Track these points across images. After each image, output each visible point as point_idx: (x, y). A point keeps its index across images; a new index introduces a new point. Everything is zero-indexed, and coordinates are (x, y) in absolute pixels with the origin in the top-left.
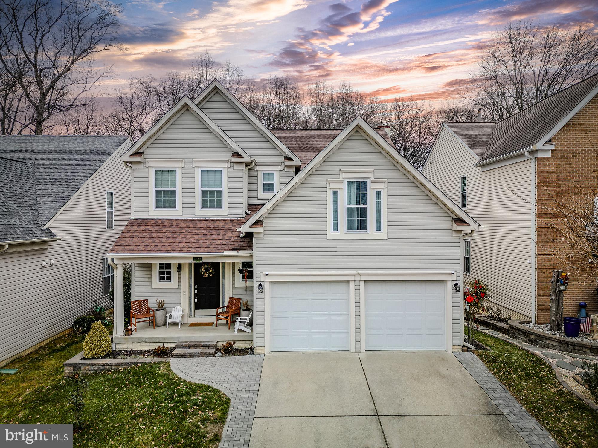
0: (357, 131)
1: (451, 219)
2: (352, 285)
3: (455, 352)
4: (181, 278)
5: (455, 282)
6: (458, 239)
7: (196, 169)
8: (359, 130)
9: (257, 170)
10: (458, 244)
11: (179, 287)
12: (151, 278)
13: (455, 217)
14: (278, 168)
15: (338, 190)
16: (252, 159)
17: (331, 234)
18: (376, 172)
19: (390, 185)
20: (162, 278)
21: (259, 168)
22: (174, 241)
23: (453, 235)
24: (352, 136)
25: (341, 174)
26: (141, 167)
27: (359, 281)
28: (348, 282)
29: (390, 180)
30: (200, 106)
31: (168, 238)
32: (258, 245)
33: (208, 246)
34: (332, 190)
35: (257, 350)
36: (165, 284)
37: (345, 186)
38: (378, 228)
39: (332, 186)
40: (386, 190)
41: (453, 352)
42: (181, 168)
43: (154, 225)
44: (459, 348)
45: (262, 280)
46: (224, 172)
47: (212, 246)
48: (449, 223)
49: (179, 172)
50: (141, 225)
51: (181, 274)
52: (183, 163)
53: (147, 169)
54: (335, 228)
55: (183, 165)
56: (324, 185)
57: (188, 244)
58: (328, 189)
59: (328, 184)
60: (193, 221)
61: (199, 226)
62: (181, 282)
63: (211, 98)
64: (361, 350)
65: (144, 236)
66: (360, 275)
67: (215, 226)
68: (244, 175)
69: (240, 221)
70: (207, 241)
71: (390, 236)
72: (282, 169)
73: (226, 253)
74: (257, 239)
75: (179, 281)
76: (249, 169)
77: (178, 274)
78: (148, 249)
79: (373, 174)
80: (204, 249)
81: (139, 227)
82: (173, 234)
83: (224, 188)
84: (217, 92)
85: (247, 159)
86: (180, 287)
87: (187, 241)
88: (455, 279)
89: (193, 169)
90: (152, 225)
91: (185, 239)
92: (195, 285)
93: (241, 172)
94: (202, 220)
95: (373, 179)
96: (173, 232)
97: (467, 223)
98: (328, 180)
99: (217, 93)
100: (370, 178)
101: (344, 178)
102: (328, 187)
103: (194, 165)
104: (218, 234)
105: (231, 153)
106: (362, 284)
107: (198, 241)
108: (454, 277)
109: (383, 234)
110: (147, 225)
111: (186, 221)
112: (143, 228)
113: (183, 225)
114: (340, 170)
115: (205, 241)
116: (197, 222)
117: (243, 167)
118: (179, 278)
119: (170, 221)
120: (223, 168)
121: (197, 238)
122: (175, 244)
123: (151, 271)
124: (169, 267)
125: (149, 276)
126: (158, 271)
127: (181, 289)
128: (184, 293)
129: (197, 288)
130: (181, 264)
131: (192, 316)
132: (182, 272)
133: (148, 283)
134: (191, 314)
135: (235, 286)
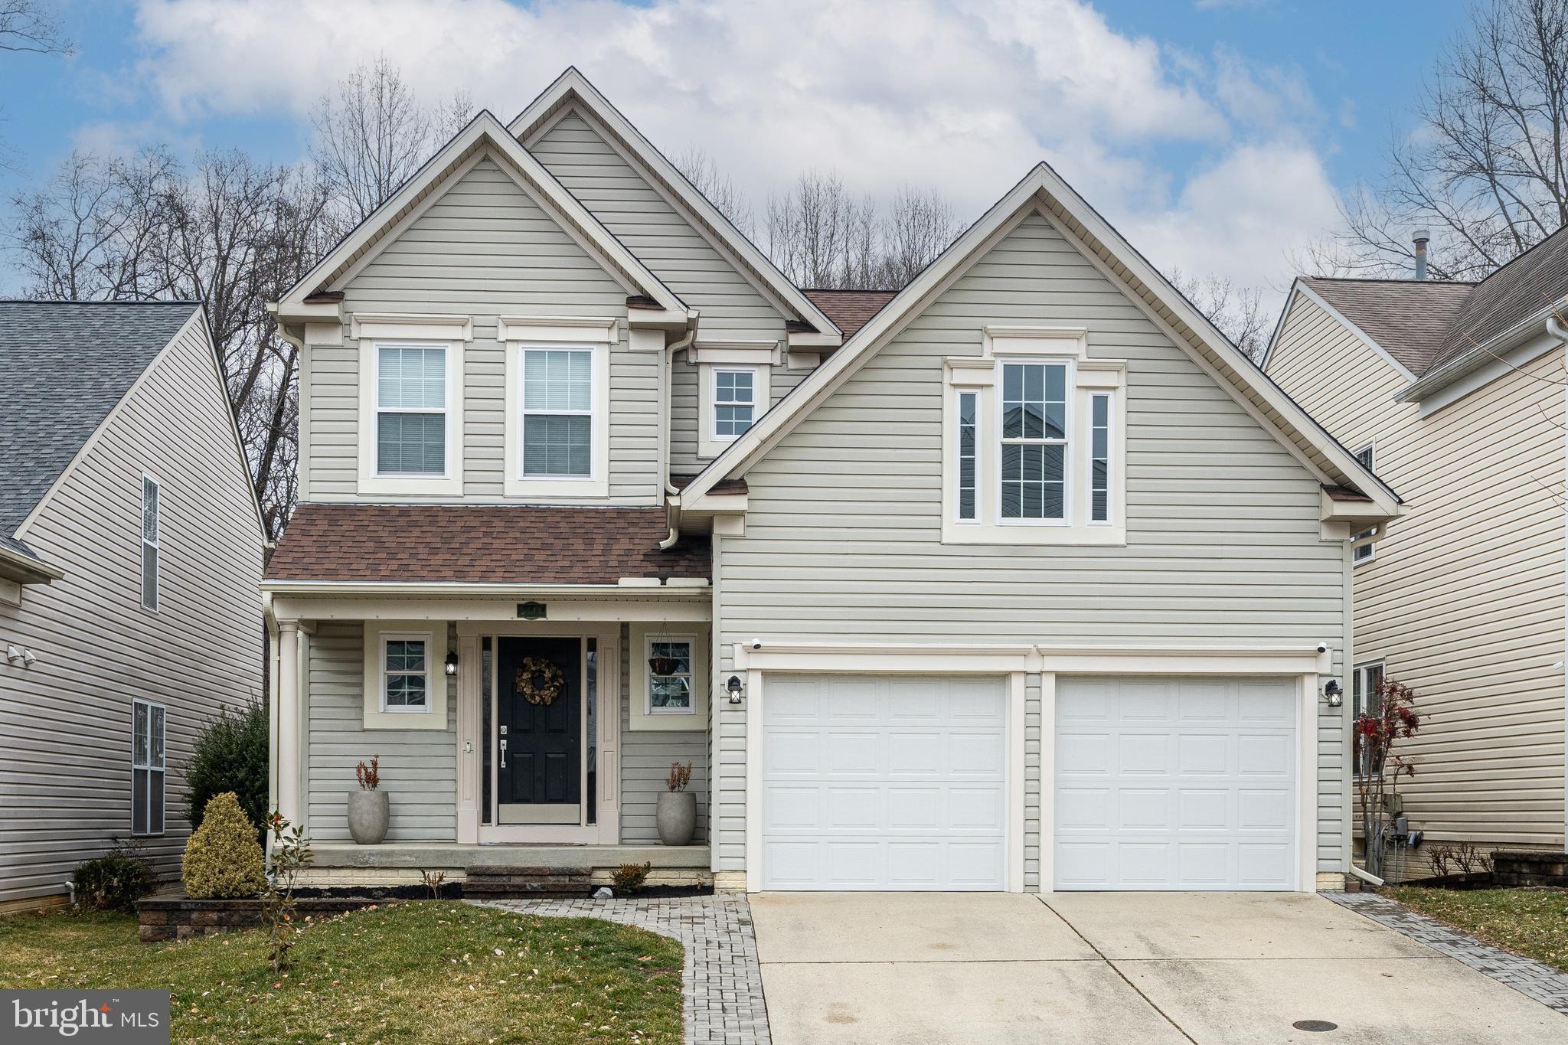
0: (1036, 213)
1: (1316, 487)
2: (1017, 684)
3: (1325, 891)
4: (455, 698)
5: (1327, 680)
6: (1338, 550)
7: (509, 347)
8: (1042, 210)
9: (697, 364)
10: (1336, 565)
11: (451, 730)
12: (362, 696)
13: (1328, 482)
14: (765, 357)
15: (978, 392)
16: (693, 314)
17: (955, 529)
18: (1095, 338)
19: (1136, 378)
20: (394, 698)
21: (704, 356)
22: (454, 557)
23: (1323, 538)
24: (1020, 226)
25: (987, 342)
26: (336, 338)
27: (1040, 674)
28: (1004, 677)
29: (1134, 365)
30: (529, 144)
31: (434, 551)
32: (729, 558)
33: (563, 570)
34: (959, 392)
35: (722, 882)
36: (405, 715)
37: (997, 378)
38: (1100, 511)
39: (960, 377)
40: (1122, 393)
41: (1318, 891)
42: (461, 344)
43: (379, 518)
44: (1338, 882)
45: (737, 667)
46: (600, 358)
47: (575, 569)
48: (1312, 500)
49: (454, 356)
50: (338, 518)
51: (455, 686)
52: (469, 327)
53: (354, 345)
54: (967, 508)
55: (467, 334)
56: (933, 375)
57: (502, 564)
58: (946, 387)
59: (946, 371)
60: (498, 512)
61: (521, 524)
62: (455, 710)
63: (552, 130)
64: (1041, 886)
65: (356, 544)
66: (1042, 654)
67: (574, 525)
68: (662, 372)
69: (648, 515)
70: (559, 558)
71: (1136, 537)
72: (777, 362)
73: (628, 583)
74: (724, 538)
75: (452, 709)
76: (677, 354)
77: (449, 685)
78: (382, 573)
79: (1083, 343)
80: (553, 575)
81: (333, 522)
82: (446, 541)
83: (598, 412)
84: (573, 111)
85: (675, 315)
86: (452, 728)
87: (494, 557)
88: (1328, 671)
89: (500, 347)
90: (373, 518)
91: (488, 552)
92: (500, 724)
93: (653, 359)
94: (526, 510)
95: (1083, 358)
96: (445, 535)
97: (1366, 496)
98: (948, 358)
99: (572, 114)
100: (1073, 356)
101: (997, 355)
102: (947, 380)
103: (504, 334)
104: (589, 543)
105: (623, 299)
106: (1049, 683)
107: (529, 558)
108: (1325, 665)
109: (1113, 529)
110: (357, 518)
111: (477, 512)
112: (346, 525)
113: (473, 522)
114: (984, 330)
115: (554, 558)
116: (511, 514)
117: (658, 344)
118: (452, 698)
119: (428, 511)
120: (594, 347)
121: (526, 552)
122: (459, 562)
123: (361, 673)
124: (418, 663)
125: (355, 691)
126: (385, 674)
127: (458, 734)
128: (468, 747)
129: (506, 733)
130: (456, 649)
131: (490, 822)
132: (460, 677)
133: (352, 714)
134: (486, 818)
135: (629, 727)
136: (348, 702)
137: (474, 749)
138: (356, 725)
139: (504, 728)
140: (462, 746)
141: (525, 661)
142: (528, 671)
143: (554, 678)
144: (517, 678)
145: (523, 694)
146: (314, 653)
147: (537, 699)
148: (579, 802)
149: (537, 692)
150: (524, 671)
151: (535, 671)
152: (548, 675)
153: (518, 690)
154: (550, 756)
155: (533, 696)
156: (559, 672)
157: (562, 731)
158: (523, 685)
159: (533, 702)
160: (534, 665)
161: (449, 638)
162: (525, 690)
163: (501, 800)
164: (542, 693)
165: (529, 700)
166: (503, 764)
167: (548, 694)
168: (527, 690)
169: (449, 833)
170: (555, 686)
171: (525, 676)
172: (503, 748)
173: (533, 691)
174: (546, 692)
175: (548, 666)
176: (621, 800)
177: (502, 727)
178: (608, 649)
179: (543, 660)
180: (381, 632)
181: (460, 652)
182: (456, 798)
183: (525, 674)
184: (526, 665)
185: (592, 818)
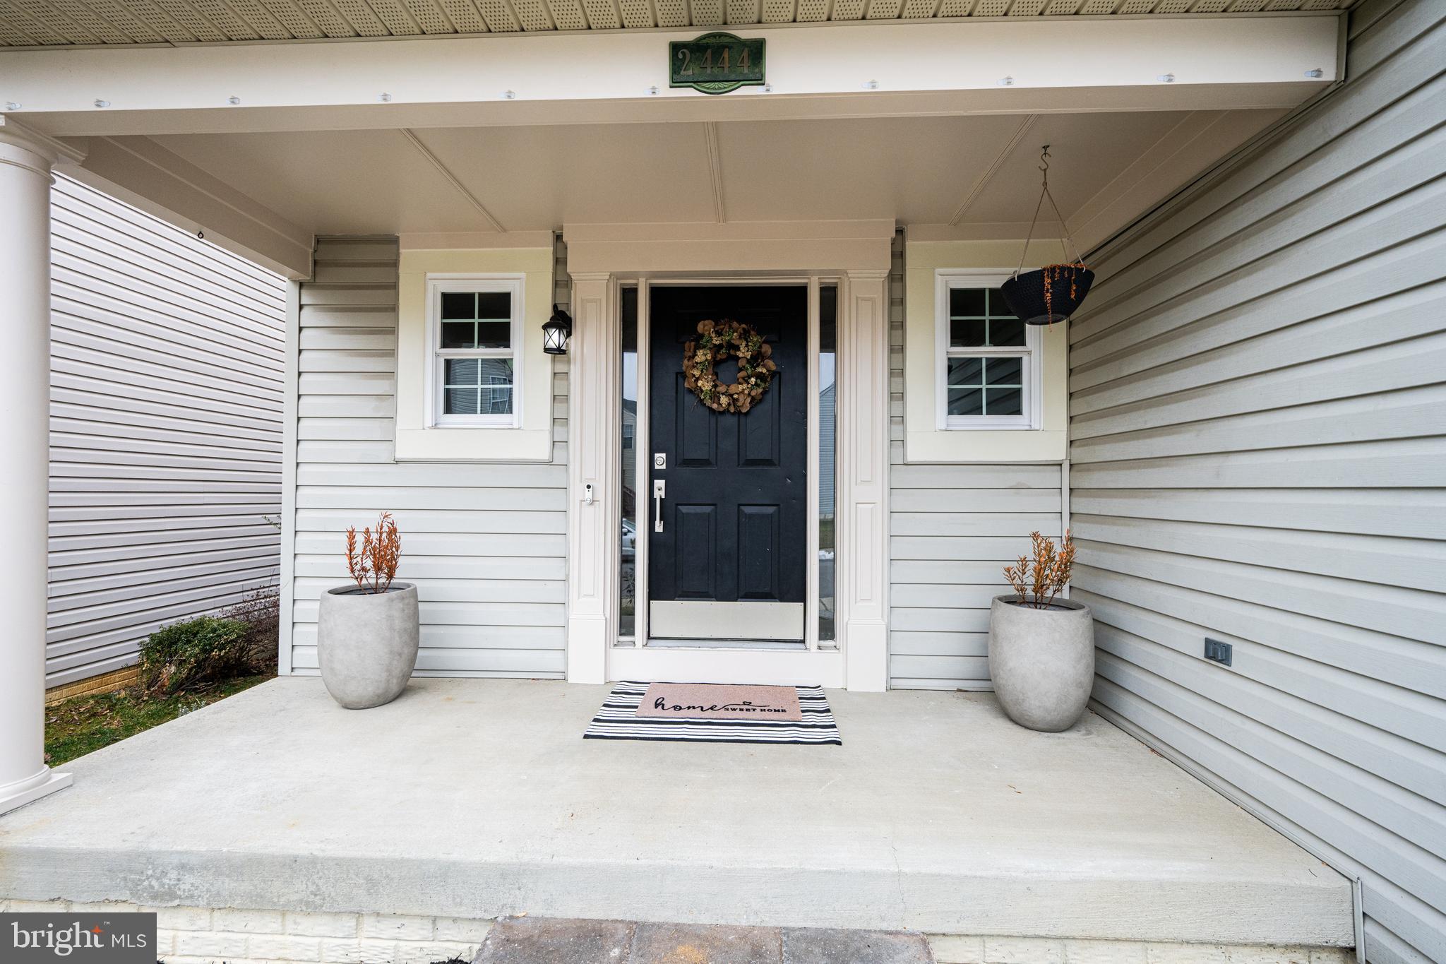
4: (567, 398)
11: (557, 462)
12: (393, 397)
36: (477, 434)
51: (564, 373)
62: (566, 422)
75: (559, 421)
77: (554, 375)
86: (558, 457)
92: (652, 451)
118: (560, 398)
124: (499, 336)
125: (381, 386)
126: (437, 355)
127: (571, 467)
128: (589, 494)
129: (664, 467)
130: (568, 305)
131: (632, 633)
132: (575, 359)
133: (375, 430)
134: (626, 626)
135: (904, 455)
136: (368, 407)
137: (600, 496)
138: (381, 451)
139: (660, 458)
140: (578, 492)
141: (700, 327)
142: (704, 347)
143: (756, 359)
144: (686, 361)
145: (696, 391)
146: (309, 317)
147: (724, 400)
148: (801, 596)
149: (722, 389)
150: (698, 347)
151: (720, 347)
152: (744, 353)
153: (686, 385)
154: (747, 510)
155: (715, 396)
156: (767, 349)
157: (768, 462)
158: (697, 373)
159: (715, 406)
160: (719, 334)
161: (556, 284)
162: (700, 383)
163: (655, 593)
164: (734, 389)
165: (708, 403)
166: (659, 528)
167: (743, 390)
168: (705, 385)
169: (551, 662)
170: (760, 376)
171: (701, 356)
172: (659, 494)
173: (715, 386)
174: (740, 387)
175: (745, 335)
176: (890, 600)
177: (657, 455)
178: (864, 299)
179: (735, 324)
180: (429, 275)
181: (576, 312)
182: (567, 592)
183: (700, 352)
184: (702, 336)
185: (827, 629)
